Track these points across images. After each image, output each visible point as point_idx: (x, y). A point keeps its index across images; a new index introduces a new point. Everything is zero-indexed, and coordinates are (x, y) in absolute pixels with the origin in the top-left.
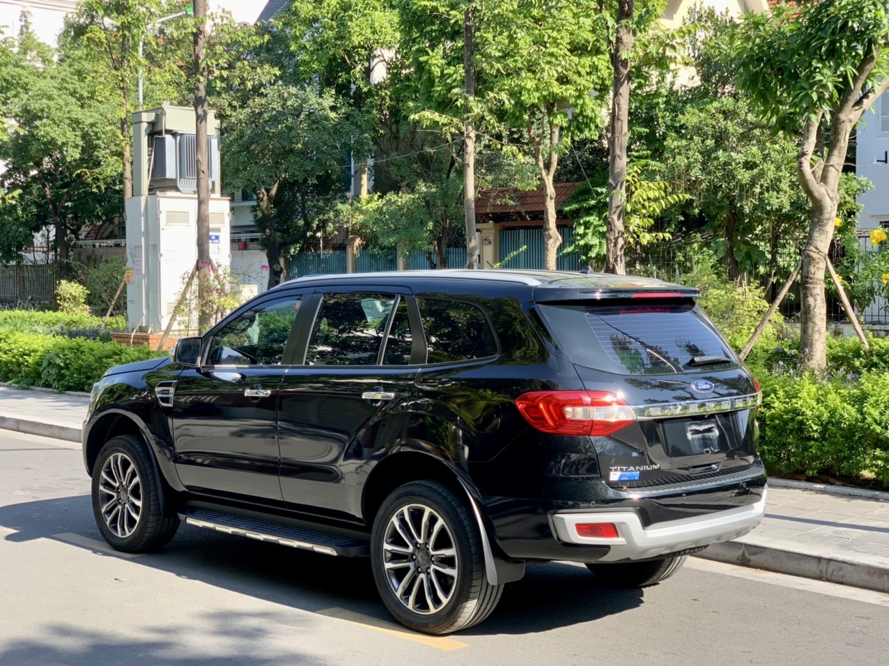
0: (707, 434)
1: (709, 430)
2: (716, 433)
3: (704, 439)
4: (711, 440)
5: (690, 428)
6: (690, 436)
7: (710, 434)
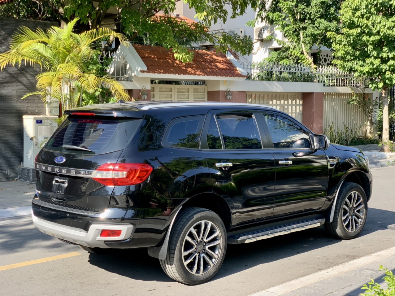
0: (61, 184)
1: (63, 183)
2: (66, 185)
3: (59, 186)
4: (62, 187)
5: (55, 179)
6: (54, 182)
7: (63, 185)
